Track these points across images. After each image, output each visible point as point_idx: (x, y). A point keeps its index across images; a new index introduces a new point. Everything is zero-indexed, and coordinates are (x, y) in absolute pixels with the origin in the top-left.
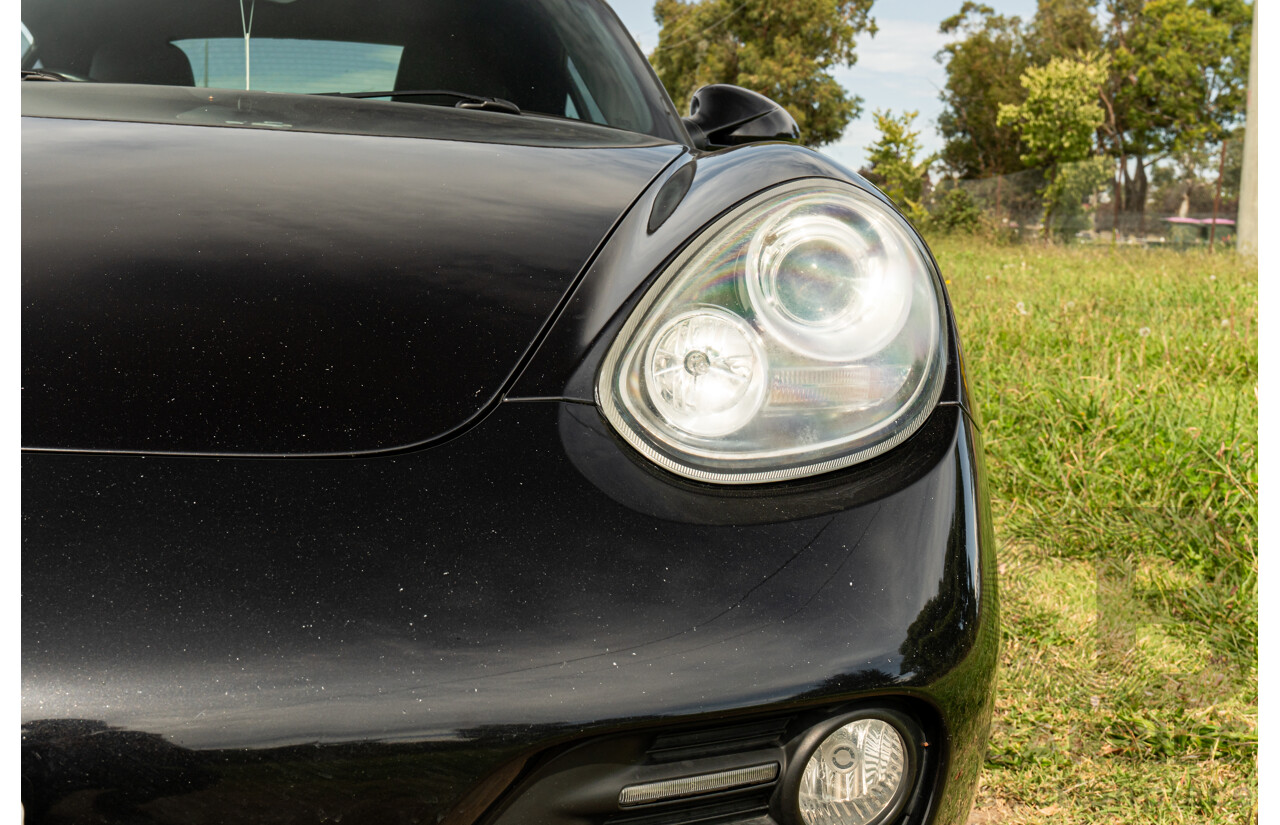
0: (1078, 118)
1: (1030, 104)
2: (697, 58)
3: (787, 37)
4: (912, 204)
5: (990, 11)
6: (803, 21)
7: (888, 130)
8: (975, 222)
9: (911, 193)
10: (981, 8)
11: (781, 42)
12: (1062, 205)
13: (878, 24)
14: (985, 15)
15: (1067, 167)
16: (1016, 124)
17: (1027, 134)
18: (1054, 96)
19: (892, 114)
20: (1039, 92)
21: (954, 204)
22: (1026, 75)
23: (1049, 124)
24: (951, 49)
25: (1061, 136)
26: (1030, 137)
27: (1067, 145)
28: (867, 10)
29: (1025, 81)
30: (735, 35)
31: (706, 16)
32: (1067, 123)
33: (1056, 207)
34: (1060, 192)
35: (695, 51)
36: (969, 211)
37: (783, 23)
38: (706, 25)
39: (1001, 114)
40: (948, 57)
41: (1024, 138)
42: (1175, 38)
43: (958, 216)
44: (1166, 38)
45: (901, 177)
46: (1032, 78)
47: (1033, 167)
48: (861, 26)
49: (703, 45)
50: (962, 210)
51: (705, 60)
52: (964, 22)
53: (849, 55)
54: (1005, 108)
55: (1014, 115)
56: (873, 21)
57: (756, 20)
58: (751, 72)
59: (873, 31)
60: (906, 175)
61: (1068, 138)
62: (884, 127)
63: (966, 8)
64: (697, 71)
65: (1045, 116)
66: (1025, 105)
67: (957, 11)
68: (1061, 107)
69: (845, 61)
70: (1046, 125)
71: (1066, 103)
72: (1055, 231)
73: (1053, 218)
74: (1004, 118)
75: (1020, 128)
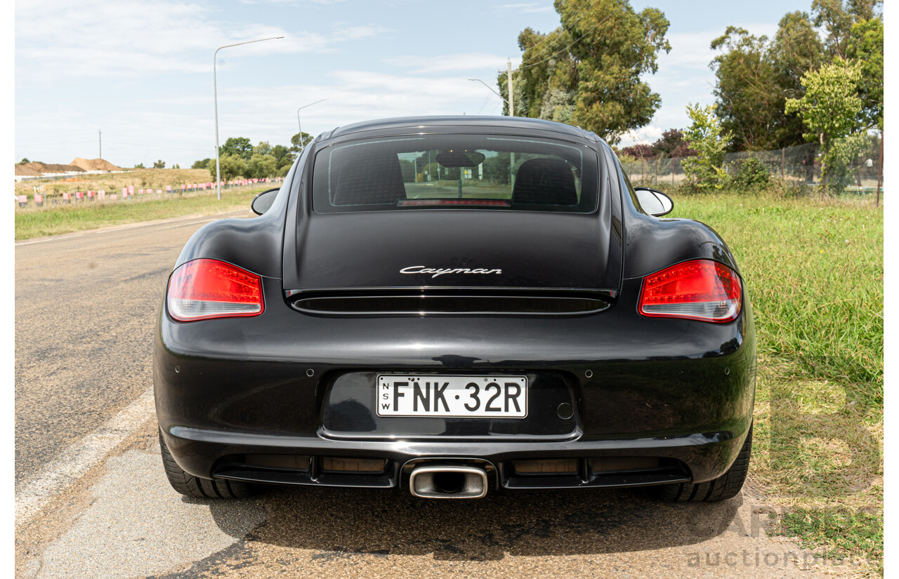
0: (845, 106)
1: (808, 97)
2: (549, 71)
3: (611, 55)
4: (717, 170)
5: (746, 32)
6: (621, 43)
7: (697, 118)
8: (767, 181)
9: (716, 161)
10: (740, 30)
11: (606, 58)
12: (834, 169)
13: (671, 44)
14: (742, 35)
15: (837, 142)
16: (799, 112)
17: (807, 119)
18: (827, 91)
19: (699, 106)
20: (816, 88)
21: (750, 170)
22: (805, 77)
23: (824, 111)
24: (719, 60)
25: (832, 120)
26: (809, 120)
27: (837, 125)
28: (663, 34)
29: (804, 82)
30: (574, 55)
31: (553, 43)
32: (835, 110)
33: (830, 169)
34: (833, 159)
35: (547, 67)
36: (761, 173)
37: (608, 46)
38: (554, 49)
39: (787, 105)
40: (717, 66)
41: (805, 121)
42: (874, 47)
43: (753, 178)
44: (868, 47)
45: (708, 151)
46: (809, 79)
47: (811, 142)
48: (659, 45)
49: (552, 62)
50: (756, 173)
51: (554, 73)
52: (727, 40)
53: (652, 65)
54: (791, 101)
55: (797, 106)
56: (667, 43)
57: (589, 44)
58: (587, 80)
59: (668, 49)
60: (712, 149)
61: (837, 121)
62: (694, 117)
63: (730, 30)
64: (549, 80)
65: (821, 105)
66: (804, 98)
67: (723, 34)
68: (832, 98)
69: (650, 69)
70: (821, 112)
71: (836, 96)
72: (831, 187)
73: (827, 178)
74: (790, 108)
75: (801, 115)
